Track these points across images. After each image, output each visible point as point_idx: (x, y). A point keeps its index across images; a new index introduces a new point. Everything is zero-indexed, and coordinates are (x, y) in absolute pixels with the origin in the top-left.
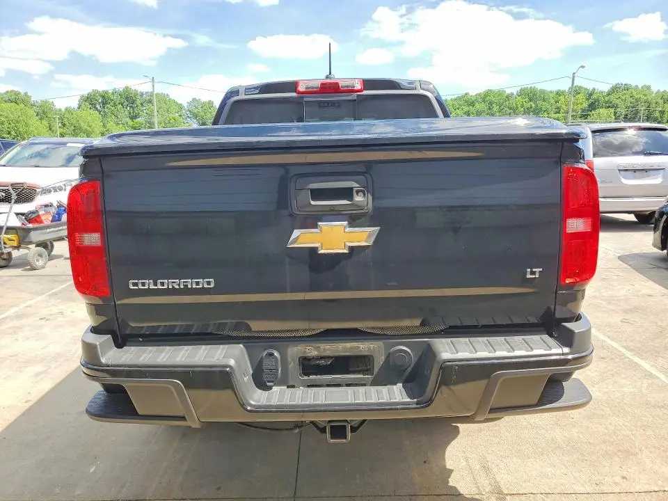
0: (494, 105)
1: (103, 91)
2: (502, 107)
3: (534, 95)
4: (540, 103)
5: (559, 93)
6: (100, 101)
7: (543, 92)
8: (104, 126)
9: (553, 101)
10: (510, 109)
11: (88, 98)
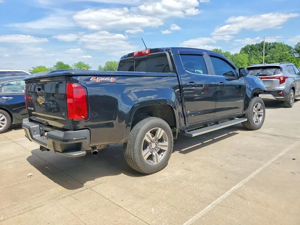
1: (251, 45)
6: (250, 49)
8: (249, 60)
11: (244, 48)
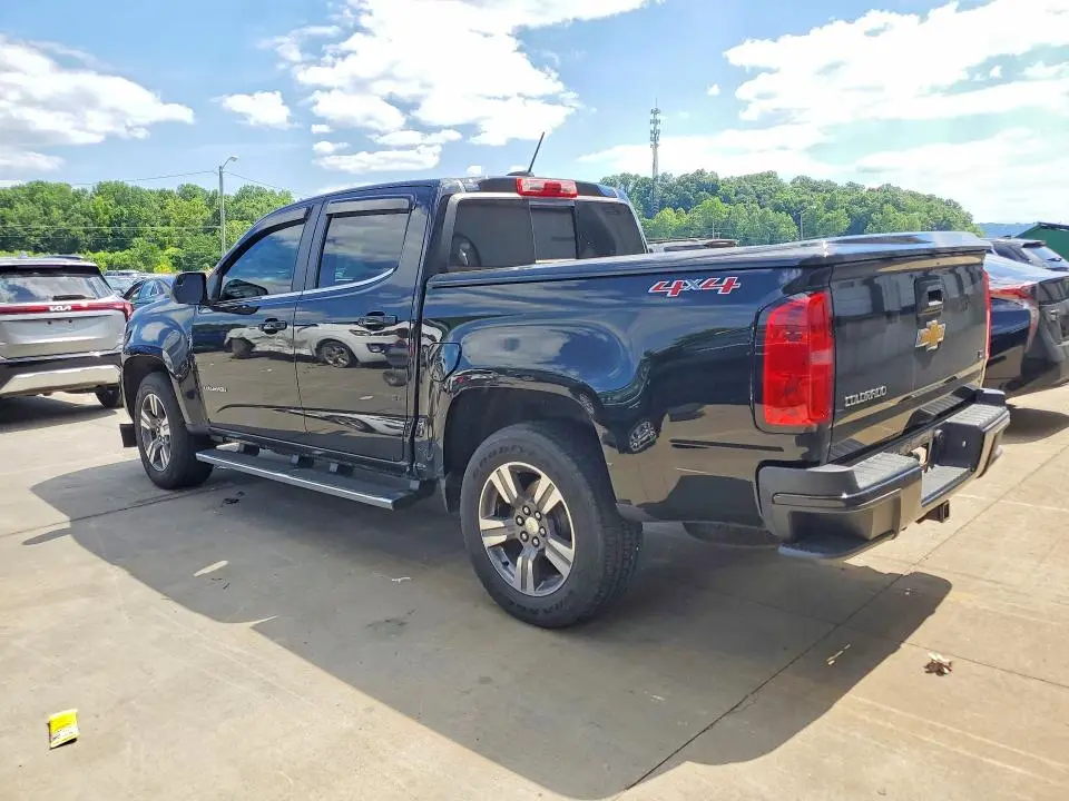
0: (53, 208)
2: (70, 212)
3: (123, 194)
4: (136, 207)
5: (164, 195)
7: (136, 190)
9: (156, 206)
10: (85, 215)
